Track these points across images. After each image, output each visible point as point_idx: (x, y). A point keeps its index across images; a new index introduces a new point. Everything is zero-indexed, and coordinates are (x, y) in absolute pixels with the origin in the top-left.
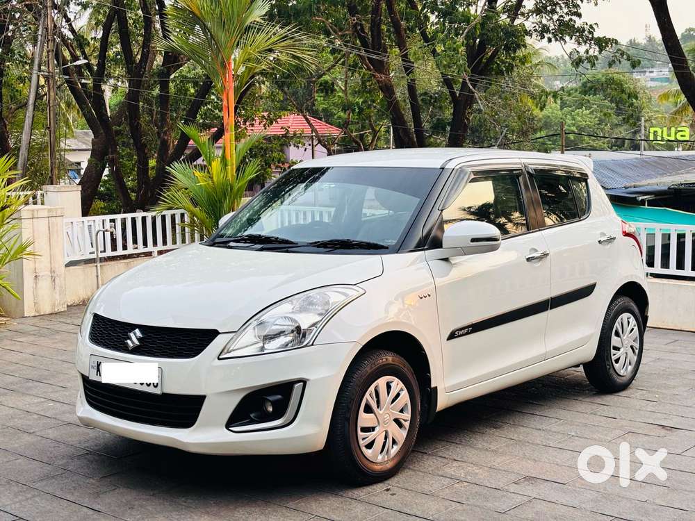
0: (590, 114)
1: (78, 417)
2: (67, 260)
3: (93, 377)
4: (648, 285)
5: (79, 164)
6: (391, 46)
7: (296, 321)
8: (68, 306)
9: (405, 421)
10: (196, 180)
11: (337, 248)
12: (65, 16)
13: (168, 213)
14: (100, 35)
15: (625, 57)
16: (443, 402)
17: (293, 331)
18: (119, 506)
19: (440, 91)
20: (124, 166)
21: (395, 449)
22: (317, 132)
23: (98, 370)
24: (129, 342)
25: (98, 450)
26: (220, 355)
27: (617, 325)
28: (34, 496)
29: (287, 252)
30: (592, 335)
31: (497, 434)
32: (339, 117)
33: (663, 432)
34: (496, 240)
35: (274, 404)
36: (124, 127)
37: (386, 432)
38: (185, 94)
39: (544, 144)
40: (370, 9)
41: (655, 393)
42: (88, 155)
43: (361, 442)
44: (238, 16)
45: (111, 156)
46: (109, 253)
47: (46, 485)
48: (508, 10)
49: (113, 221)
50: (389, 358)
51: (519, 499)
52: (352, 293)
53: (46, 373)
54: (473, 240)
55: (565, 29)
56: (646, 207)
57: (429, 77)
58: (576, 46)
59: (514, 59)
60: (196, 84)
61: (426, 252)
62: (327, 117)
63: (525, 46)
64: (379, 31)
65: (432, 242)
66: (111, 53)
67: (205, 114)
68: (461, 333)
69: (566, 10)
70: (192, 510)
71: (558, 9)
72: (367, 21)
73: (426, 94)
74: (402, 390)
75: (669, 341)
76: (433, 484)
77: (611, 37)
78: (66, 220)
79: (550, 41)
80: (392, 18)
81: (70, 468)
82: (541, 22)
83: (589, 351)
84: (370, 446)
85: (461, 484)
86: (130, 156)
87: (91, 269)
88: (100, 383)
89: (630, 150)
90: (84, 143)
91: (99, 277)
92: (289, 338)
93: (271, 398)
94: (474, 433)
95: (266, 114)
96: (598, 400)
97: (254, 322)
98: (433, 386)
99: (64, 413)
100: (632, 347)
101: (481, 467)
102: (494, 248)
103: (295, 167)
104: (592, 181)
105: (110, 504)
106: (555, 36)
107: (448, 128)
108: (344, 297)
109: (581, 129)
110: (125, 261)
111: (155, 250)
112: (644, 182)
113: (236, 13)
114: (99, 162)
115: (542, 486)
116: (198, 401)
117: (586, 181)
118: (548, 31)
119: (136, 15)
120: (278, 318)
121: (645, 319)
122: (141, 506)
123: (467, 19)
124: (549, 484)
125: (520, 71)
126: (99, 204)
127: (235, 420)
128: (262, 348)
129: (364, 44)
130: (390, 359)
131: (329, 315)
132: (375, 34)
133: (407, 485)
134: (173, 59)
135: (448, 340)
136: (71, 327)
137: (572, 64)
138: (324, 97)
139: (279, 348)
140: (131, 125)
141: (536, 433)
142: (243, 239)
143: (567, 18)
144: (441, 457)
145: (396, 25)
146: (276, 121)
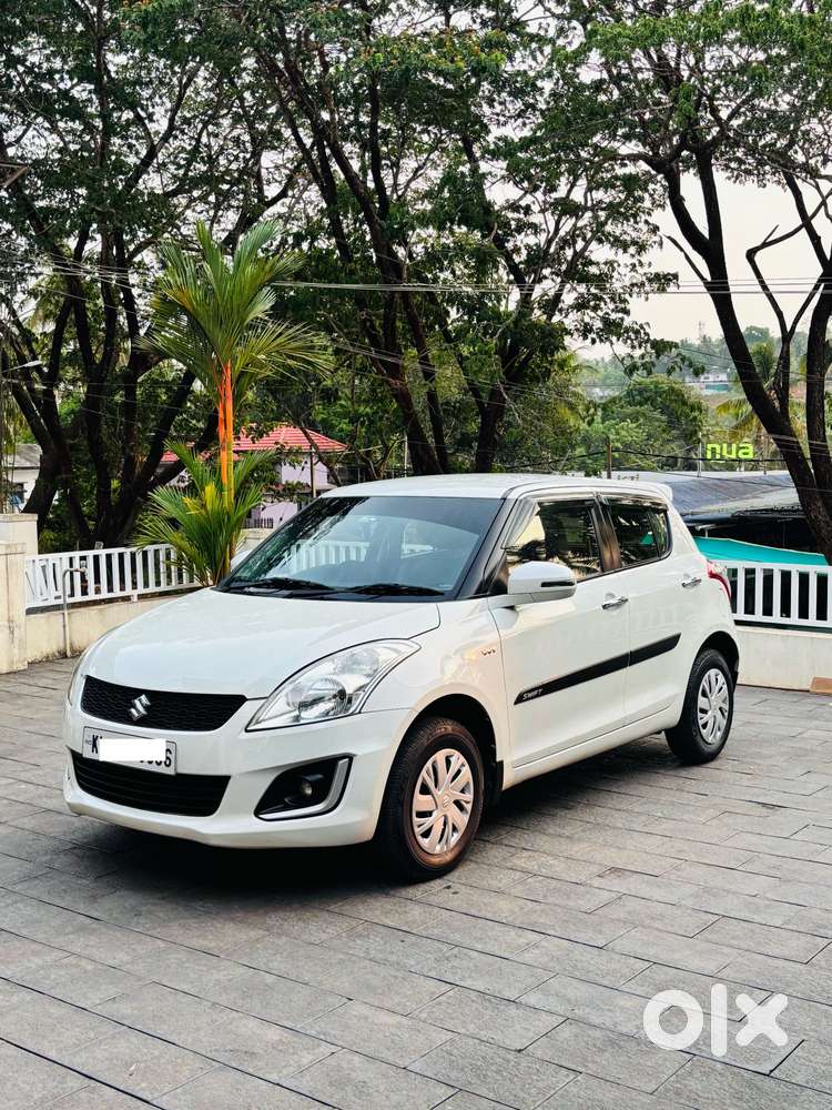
0: (637, 427)
1: (69, 804)
2: (27, 607)
3: (88, 754)
4: (736, 633)
5: (21, 485)
6: (406, 347)
7: (338, 684)
8: (28, 663)
9: (467, 803)
10: (185, 509)
11: (381, 595)
13: (151, 549)
14: (51, 327)
15: (687, 363)
16: (510, 778)
17: (335, 696)
18: (121, 913)
19: (462, 400)
20: (80, 488)
21: (454, 839)
22: (317, 448)
23: (95, 745)
24: (133, 711)
25: (88, 843)
26: (248, 725)
27: (704, 683)
28: (16, 902)
29: (322, 599)
30: (676, 695)
31: (569, 816)
32: (341, 430)
33: (764, 811)
34: (571, 584)
35: (313, 785)
36: (81, 441)
37: (445, 816)
38: (156, 402)
39: (583, 462)
40: (383, 302)
41: (748, 763)
42: (35, 475)
43: (417, 830)
44: (239, 312)
45: (64, 476)
46: (78, 598)
47: (29, 888)
48: (544, 306)
49: (82, 558)
50: (447, 727)
51: (605, 896)
52: (405, 649)
53: (11, 747)
54: (544, 585)
55: (611, 329)
56: (707, 537)
57: (450, 382)
58: (629, 350)
59: (551, 363)
60: (169, 389)
61: (489, 598)
62: (327, 429)
63: (564, 348)
64: (394, 328)
65: (494, 587)
67: (180, 425)
68: (530, 695)
69: (612, 306)
70: (213, 916)
71: (602, 304)
72: (377, 316)
73: (447, 403)
74: (463, 765)
75: (758, 700)
76: (503, 879)
77: (670, 340)
79: (593, 341)
80: (408, 313)
81: (56, 866)
82: (582, 321)
83: (673, 715)
84: (426, 834)
85: (535, 879)
86: (87, 477)
87: (56, 617)
88: (98, 761)
89: (683, 469)
90: (30, 460)
91: (67, 628)
92: (331, 705)
93: (310, 778)
94: (543, 815)
95: (254, 425)
96: (684, 773)
97: (288, 687)
98: (498, 760)
99: (40, 796)
100: (720, 709)
101: (556, 857)
102: (568, 594)
103: (324, 496)
104: (673, 514)
105: (110, 910)
106: (600, 337)
107: (475, 444)
108: (395, 655)
109: (626, 445)
110: (98, 607)
111: (136, 593)
112: (704, 508)
114: (49, 484)
115: (631, 879)
116: (220, 783)
117: (665, 511)
118: (591, 331)
119: (96, 305)
120: (317, 681)
121: (735, 675)
122: (150, 912)
123: (497, 316)
124: (639, 876)
125: (558, 377)
127: (265, 806)
128: (297, 718)
129: (375, 342)
130: (449, 728)
131: (378, 677)
132: (388, 332)
133: (469, 882)
134: (141, 361)
135: (516, 703)
136: (35, 689)
137: (625, 371)
138: (324, 404)
139: (317, 717)
140: (89, 439)
141: (616, 814)
142: (265, 584)
143: (613, 316)
144: (506, 845)
145: (412, 322)
146: (267, 434)
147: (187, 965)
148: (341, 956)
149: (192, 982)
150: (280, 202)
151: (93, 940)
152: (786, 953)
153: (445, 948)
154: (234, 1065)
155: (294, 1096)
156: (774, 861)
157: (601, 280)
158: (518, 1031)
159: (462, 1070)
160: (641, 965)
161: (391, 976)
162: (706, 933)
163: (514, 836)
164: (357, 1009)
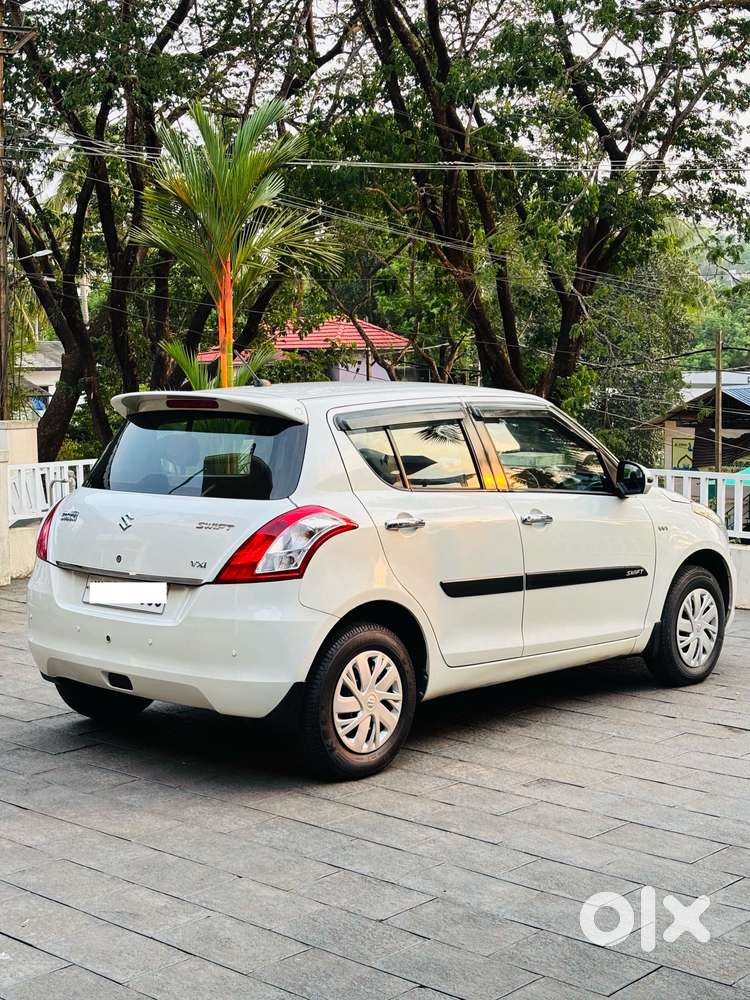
2: (14, 519)
5: (46, 388)
8: (12, 579)
12: (25, 184)
14: (73, 210)
19: (543, 288)
20: (105, 393)
22: (373, 345)
31: (520, 733)
33: (727, 733)
36: (106, 339)
40: (444, 176)
41: (735, 689)
42: (56, 377)
45: (87, 379)
49: (73, 468)
51: (522, 802)
59: (649, 244)
62: (395, 323)
63: (663, 228)
64: (456, 206)
66: (87, 235)
69: (723, 175)
71: (713, 175)
72: (439, 192)
73: (524, 293)
76: (426, 785)
78: (10, 467)
79: (698, 218)
80: (474, 189)
85: (459, 785)
86: (113, 381)
90: (52, 359)
95: (302, 319)
101: (489, 768)
107: (556, 341)
113: (235, 198)
114: (71, 387)
115: (555, 789)
124: (566, 786)
126: (70, 445)
129: (436, 223)
132: (449, 210)
133: (393, 787)
138: (387, 295)
140: (115, 336)
141: (569, 732)
143: (724, 187)
144: (444, 757)
145: (479, 198)
146: (317, 328)
147: (99, 847)
148: (245, 843)
149: (99, 860)
150: (336, 58)
151: (17, 825)
152: (677, 854)
153: (345, 840)
154: (117, 922)
155: (164, 947)
156: (710, 778)
157: (712, 145)
158: (388, 905)
159: (322, 933)
160: (529, 859)
161: (285, 860)
162: (604, 836)
163: (456, 749)
164: (244, 884)
